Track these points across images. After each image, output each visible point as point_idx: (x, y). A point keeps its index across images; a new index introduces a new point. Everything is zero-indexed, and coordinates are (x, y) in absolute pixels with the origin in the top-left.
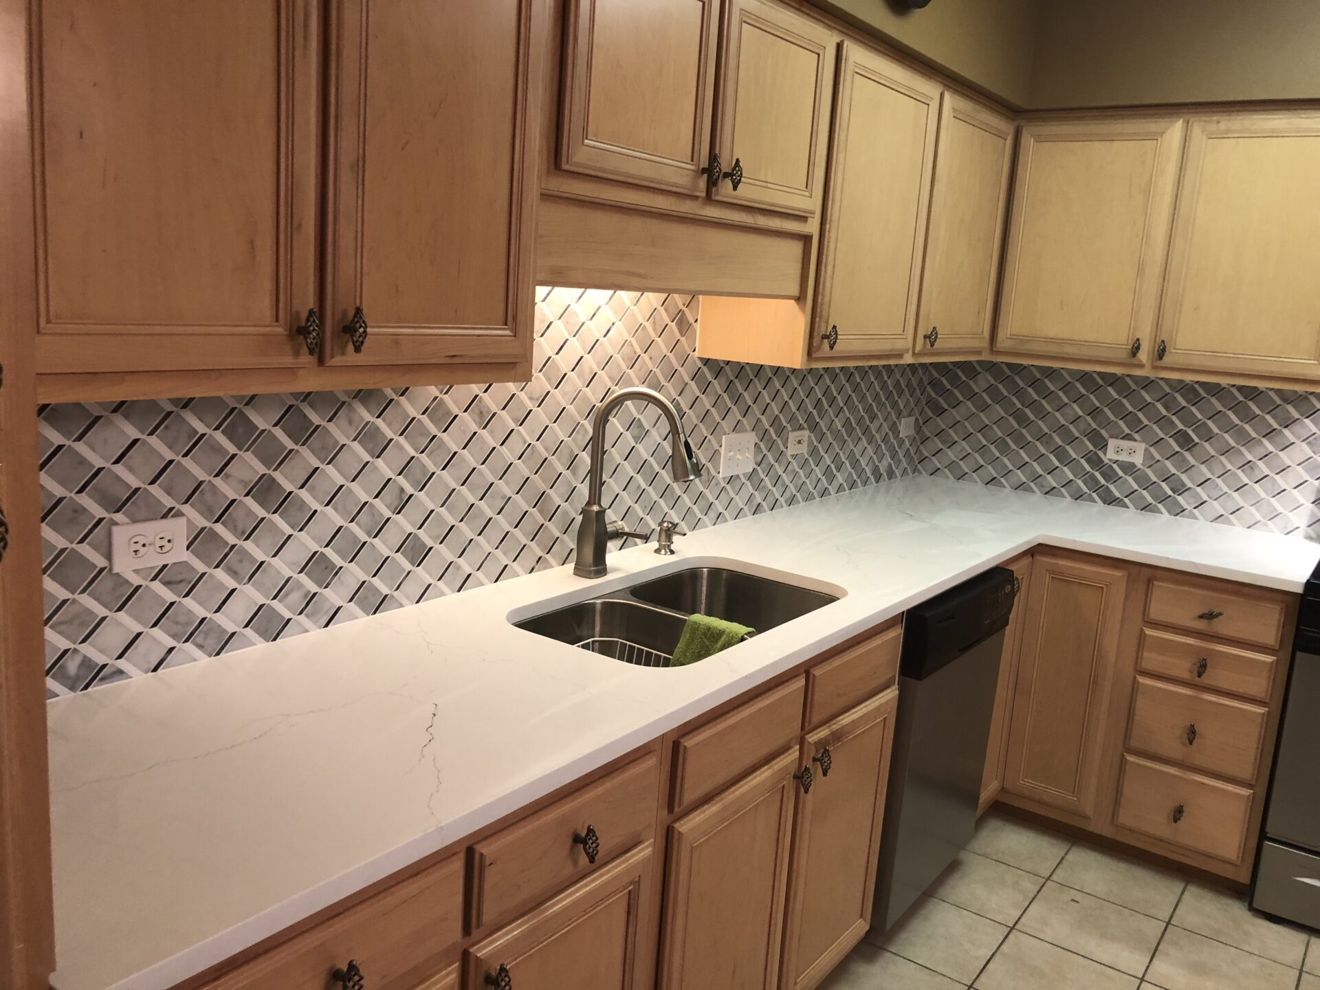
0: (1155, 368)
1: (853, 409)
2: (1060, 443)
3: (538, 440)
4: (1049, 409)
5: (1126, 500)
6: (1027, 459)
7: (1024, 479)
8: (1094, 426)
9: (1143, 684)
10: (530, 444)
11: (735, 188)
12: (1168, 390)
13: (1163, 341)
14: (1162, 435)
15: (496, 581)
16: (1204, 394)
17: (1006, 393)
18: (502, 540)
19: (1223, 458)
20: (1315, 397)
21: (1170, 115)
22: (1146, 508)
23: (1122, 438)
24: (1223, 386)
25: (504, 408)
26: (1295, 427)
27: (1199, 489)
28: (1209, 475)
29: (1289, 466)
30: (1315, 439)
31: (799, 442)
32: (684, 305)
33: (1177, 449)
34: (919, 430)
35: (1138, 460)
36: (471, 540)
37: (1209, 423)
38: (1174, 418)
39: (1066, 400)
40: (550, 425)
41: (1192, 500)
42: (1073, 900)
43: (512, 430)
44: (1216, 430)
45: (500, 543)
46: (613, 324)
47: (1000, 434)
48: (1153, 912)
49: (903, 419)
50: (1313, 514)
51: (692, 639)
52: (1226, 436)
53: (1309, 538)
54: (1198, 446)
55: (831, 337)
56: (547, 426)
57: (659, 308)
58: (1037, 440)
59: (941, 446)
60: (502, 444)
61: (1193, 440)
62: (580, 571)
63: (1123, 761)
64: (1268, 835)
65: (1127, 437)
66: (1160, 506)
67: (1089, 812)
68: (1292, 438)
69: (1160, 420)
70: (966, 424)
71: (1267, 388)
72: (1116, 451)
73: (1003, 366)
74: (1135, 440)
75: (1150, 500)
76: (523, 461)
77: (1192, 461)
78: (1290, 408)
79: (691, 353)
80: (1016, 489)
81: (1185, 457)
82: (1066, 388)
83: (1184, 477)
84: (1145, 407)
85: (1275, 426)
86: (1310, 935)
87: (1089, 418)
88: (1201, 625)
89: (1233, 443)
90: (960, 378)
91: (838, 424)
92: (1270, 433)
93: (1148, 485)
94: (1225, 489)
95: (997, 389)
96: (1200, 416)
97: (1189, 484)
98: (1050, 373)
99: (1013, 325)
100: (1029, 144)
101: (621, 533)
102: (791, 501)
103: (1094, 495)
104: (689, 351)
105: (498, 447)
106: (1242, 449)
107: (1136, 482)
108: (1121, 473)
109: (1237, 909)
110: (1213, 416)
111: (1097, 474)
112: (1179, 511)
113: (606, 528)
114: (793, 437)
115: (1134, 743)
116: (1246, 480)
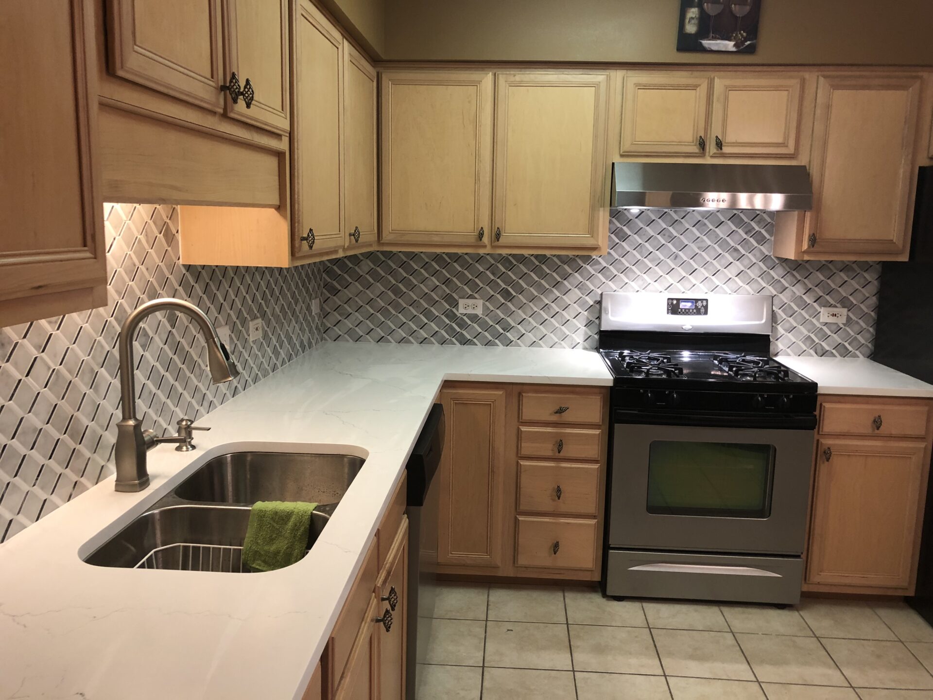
0: (493, 247)
1: (285, 297)
2: (426, 306)
3: (61, 364)
4: (416, 283)
5: (475, 340)
6: (405, 320)
7: (404, 335)
8: (448, 291)
9: (524, 465)
10: (54, 370)
11: (248, 106)
12: (493, 262)
13: (498, 228)
14: (492, 293)
15: (37, 520)
16: (515, 263)
17: (383, 274)
18: (38, 476)
19: (531, 304)
20: (579, 258)
21: (483, 69)
22: (488, 343)
23: (467, 298)
24: (548, 256)
25: (25, 337)
26: (571, 279)
27: (519, 326)
28: (524, 316)
29: (569, 305)
30: (582, 285)
31: (257, 329)
32: (167, 217)
33: (503, 301)
34: (322, 309)
35: (479, 312)
36: (8, 484)
37: (520, 281)
38: (499, 281)
39: (427, 275)
40: (71, 347)
41: (516, 334)
42: (508, 630)
43: (36, 358)
44: (525, 286)
45: (37, 479)
46: (114, 239)
47: (383, 304)
48: (555, 620)
49: (313, 301)
50: (586, 333)
51: (260, 527)
52: (531, 289)
53: (585, 349)
54: (515, 297)
55: (310, 238)
56: (68, 348)
57: (149, 221)
58: (410, 306)
59: (340, 318)
60: (27, 375)
61: (512, 295)
62: (122, 486)
63: (516, 521)
64: (611, 546)
65: (471, 297)
66: (497, 341)
67: (499, 564)
68: (570, 287)
69: (490, 283)
70: (357, 299)
71: (551, 255)
72: (465, 307)
73: (378, 254)
74: (476, 298)
75: (490, 338)
76: (50, 389)
77: (513, 309)
78: (566, 267)
79: (177, 261)
80: (399, 342)
81: (508, 306)
82: (425, 266)
83: (509, 319)
84: (479, 275)
85: (559, 279)
86: (641, 602)
87: (443, 286)
88: (555, 418)
89: (536, 294)
90: (347, 266)
91: (277, 310)
92: (556, 284)
93: (488, 328)
94: (535, 324)
95: (376, 271)
96: (514, 278)
97: (513, 324)
98: (413, 256)
99: (393, 222)
100: (389, 88)
101: (157, 441)
102: (256, 380)
103: (454, 339)
104: (175, 260)
105: (24, 378)
106: (542, 297)
107: (480, 327)
108: (469, 322)
109: (597, 599)
110: (523, 276)
111: (454, 325)
112: (508, 343)
113: (143, 438)
114: (252, 325)
115: (523, 507)
116: (546, 317)
